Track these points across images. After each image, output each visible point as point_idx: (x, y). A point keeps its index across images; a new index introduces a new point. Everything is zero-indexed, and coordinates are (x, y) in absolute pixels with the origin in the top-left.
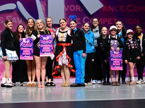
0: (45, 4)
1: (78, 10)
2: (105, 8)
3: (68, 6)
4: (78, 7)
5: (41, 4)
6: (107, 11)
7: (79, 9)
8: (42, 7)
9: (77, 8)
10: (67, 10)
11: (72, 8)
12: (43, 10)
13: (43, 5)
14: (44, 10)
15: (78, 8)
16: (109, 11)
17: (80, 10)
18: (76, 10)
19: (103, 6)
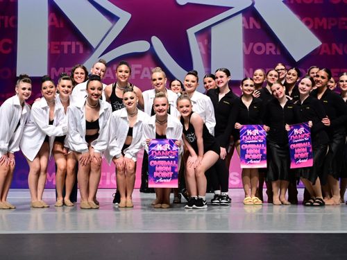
0: (206, 41)
1: (270, 52)
2: (325, 49)
3: (251, 44)
4: (271, 47)
5: (198, 42)
6: (329, 53)
7: (273, 50)
8: (200, 48)
9: (269, 48)
10: (248, 52)
11: (259, 49)
12: (201, 52)
13: (201, 43)
14: (204, 52)
15: (271, 49)
16: (333, 54)
17: (274, 53)
18: (268, 53)
19: (321, 43)
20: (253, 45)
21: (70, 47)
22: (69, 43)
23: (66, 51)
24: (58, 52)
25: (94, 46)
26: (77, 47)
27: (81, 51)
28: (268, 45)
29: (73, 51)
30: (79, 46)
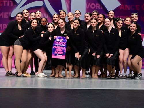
0: (69, 2)
1: (98, 8)
2: (122, 7)
3: (89, 4)
4: (98, 6)
5: (65, 2)
6: (124, 9)
7: (99, 7)
8: (66, 5)
10: (88, 8)
11: (93, 6)
12: (67, 7)
13: (67, 3)
14: (68, 7)
15: (98, 7)
16: (126, 9)
17: (99, 8)
18: (97, 8)
19: (120, 4)
20: (90, 4)
21: (7, 3)
22: (7, 1)
23: (5, 5)
24: (1, 5)
25: (18, 3)
26: (10, 3)
27: (12, 5)
28: (97, 4)
29: (8, 5)
30: (11, 2)
